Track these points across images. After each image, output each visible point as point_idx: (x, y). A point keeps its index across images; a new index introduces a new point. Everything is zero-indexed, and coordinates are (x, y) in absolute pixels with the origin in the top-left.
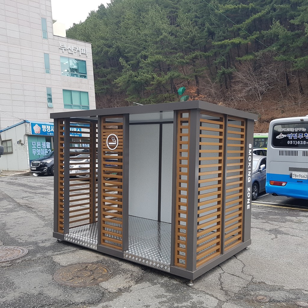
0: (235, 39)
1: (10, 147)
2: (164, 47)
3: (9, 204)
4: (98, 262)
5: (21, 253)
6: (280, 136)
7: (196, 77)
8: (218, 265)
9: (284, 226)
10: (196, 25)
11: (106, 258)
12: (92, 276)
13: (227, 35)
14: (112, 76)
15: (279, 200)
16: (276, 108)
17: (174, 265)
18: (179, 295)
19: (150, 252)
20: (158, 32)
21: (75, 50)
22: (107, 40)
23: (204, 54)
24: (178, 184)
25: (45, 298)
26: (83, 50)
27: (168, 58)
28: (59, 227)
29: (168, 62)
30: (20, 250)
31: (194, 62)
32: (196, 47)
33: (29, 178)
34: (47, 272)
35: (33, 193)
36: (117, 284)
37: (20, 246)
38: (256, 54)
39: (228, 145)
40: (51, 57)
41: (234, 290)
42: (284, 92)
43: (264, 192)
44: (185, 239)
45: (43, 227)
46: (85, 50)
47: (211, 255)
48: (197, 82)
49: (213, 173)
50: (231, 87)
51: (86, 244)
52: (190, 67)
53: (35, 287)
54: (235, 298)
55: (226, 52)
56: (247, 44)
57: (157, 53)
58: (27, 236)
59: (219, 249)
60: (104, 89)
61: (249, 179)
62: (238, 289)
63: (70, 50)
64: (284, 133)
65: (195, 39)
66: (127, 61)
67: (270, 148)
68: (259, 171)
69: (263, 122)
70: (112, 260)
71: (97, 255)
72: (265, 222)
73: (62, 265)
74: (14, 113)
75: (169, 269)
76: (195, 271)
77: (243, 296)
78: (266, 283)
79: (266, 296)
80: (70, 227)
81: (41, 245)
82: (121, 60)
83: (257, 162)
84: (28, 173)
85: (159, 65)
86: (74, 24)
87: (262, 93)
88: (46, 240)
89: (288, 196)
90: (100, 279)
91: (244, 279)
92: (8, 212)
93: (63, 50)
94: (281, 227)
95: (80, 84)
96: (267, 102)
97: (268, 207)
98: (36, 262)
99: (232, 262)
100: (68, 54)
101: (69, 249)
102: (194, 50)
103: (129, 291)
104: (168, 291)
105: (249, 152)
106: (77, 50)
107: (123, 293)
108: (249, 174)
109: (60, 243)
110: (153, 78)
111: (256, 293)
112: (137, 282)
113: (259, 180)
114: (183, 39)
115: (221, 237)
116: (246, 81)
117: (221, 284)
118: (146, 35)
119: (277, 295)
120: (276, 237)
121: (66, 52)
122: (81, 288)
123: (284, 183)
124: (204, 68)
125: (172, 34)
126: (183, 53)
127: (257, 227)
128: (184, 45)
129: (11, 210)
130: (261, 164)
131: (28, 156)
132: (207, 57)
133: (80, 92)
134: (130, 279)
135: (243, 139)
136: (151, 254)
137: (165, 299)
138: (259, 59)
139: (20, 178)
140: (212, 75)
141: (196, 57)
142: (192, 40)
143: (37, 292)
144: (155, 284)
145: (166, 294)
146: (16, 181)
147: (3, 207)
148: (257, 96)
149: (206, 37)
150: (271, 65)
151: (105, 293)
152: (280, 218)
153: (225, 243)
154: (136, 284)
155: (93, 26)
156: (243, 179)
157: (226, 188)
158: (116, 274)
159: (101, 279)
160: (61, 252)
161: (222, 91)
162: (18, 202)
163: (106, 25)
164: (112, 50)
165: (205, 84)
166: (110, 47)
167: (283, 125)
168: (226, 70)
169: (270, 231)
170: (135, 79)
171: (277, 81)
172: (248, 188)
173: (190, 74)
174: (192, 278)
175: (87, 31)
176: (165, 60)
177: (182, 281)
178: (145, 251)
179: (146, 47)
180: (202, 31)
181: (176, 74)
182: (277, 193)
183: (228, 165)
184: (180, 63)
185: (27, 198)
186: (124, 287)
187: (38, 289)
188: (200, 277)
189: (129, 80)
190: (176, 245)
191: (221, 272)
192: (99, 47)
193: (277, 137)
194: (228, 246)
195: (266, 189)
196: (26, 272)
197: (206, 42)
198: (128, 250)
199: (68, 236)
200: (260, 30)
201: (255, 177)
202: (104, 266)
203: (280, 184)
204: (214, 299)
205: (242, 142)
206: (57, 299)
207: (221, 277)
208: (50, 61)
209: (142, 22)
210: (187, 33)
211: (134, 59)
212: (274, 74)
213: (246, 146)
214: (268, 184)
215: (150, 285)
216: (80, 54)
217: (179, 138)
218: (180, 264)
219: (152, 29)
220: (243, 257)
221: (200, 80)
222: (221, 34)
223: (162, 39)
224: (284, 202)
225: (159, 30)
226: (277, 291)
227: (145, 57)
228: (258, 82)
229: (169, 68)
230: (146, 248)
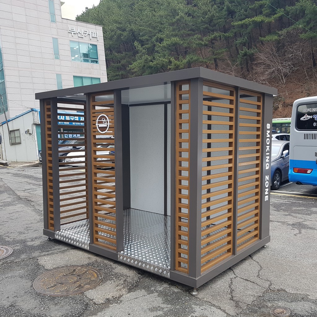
0: (257, 17)
1: (18, 138)
2: (180, 29)
3: (9, 197)
4: (88, 264)
5: (4, 253)
6: (305, 117)
7: (215, 60)
8: (230, 268)
9: (310, 219)
10: (215, 4)
11: (99, 260)
12: (79, 283)
13: (248, 13)
14: (127, 61)
15: (304, 189)
16: (300, 90)
17: (175, 269)
18: (178, 307)
19: (149, 253)
20: (174, 13)
21: (85, 33)
22: (120, 23)
23: (224, 35)
24: (177, 172)
25: (16, 312)
26: (93, 33)
27: (185, 40)
28: (49, 224)
29: (185, 45)
30: (4, 249)
31: (213, 43)
32: (214, 28)
33: (36, 170)
34: (27, 278)
35: (36, 185)
36: (105, 293)
37: (6, 245)
38: (280, 32)
39: (240, 124)
40: (60, 41)
41: (247, 301)
42: (310, 73)
43: (287, 181)
44: (186, 238)
45: (36, 223)
46: (96, 33)
47: (221, 256)
48: (216, 65)
49: (221, 158)
50: (253, 69)
51: (78, 244)
52: (209, 50)
53: (8, 297)
54: (248, 312)
55: (247, 31)
56: (271, 22)
57: (172, 35)
58: (16, 233)
59: (231, 248)
60: (118, 75)
61: (268, 165)
62: (252, 299)
63: (80, 33)
64: (309, 114)
65: (214, 19)
66: (142, 45)
67: (294, 132)
68: (281, 157)
69: (287, 107)
70: (106, 262)
71: (90, 256)
72: (287, 215)
73: (47, 268)
74: (23, 102)
75: (169, 274)
76: (199, 277)
77: (257, 309)
78: (286, 290)
79: (286, 309)
80: (61, 223)
81: (29, 244)
82: (136, 44)
83: (279, 148)
84: (37, 164)
85: (176, 49)
86: (87, 8)
87: (286, 75)
88: (36, 238)
89: (314, 185)
90: (86, 286)
91: (260, 286)
92: (5, 206)
93: (73, 34)
94: (305, 220)
95: (91, 70)
96: (292, 84)
97: (291, 197)
98: (18, 264)
99: (246, 265)
100: (78, 38)
101: (59, 249)
102: (213, 31)
103: (119, 302)
104: (166, 301)
105: (267, 134)
106: (87, 33)
107: (111, 304)
108: (268, 159)
109: (51, 241)
110: (170, 62)
111: (273, 304)
112: (130, 290)
113: (282, 168)
114: (201, 19)
115: (233, 235)
116: (268, 62)
117: (231, 292)
118: (161, 16)
119: (300, 307)
120: (300, 233)
121: (76, 36)
122: (62, 299)
123: (309, 170)
124: (224, 50)
125: (189, 15)
126: (201, 35)
127: (278, 220)
128: (202, 26)
129: (9, 204)
130: (283, 150)
131: (37, 146)
132: (227, 38)
133: (92, 78)
134: (122, 286)
135: (260, 118)
136: (149, 255)
137: (161, 313)
138: (283, 39)
139: (28, 169)
140: (232, 57)
141: (215, 39)
142: (211, 20)
143: (9, 304)
144: (152, 292)
145: (163, 306)
146: (23, 172)
147: (2, 200)
148: (280, 79)
149: (225, 17)
150: (296, 45)
151: (89, 304)
152: (305, 209)
153: (238, 242)
154: (128, 293)
155: (106, 10)
156: (260, 165)
157: (239, 176)
158: (107, 280)
159: (88, 286)
160: (50, 252)
161: (243, 74)
162: (18, 194)
163: (120, 7)
164: (125, 34)
165: (225, 67)
166: (124, 30)
167: (309, 104)
168: (248, 51)
169: (293, 225)
170: (151, 63)
171: (303, 61)
172: (266, 176)
173: (209, 57)
174: (196, 286)
175: (100, 15)
176: (182, 42)
177: (184, 289)
178: (142, 251)
179: (162, 30)
180: (221, 10)
181: (195, 58)
182: (301, 181)
183: (240, 149)
184: (198, 44)
185: (29, 191)
186: (113, 297)
187: (11, 300)
188: (206, 283)
189: (144, 66)
190: (177, 246)
191: (233, 276)
192: (112, 31)
193: (302, 119)
194: (242, 244)
195: (289, 178)
196: (4, 277)
197: (226, 21)
198: (123, 250)
199: (58, 234)
200: (284, 6)
201: (277, 164)
202: (96, 270)
203: (305, 172)
204: (221, 313)
205: (258, 122)
206: (30, 313)
207: (232, 283)
208: (60, 46)
209: (157, 3)
210: (205, 13)
211: (150, 42)
212: (299, 53)
213: (264, 126)
214: (291, 172)
215: (146, 293)
216: (91, 38)
217: (178, 116)
218: (181, 269)
219: (167, 10)
220: (260, 257)
221: (220, 63)
222: (243, 12)
223: (178, 20)
224: (310, 191)
225: (175, 10)
226: (301, 301)
227: (161, 40)
228: (282, 63)
229: (186, 51)
230: (145, 248)
